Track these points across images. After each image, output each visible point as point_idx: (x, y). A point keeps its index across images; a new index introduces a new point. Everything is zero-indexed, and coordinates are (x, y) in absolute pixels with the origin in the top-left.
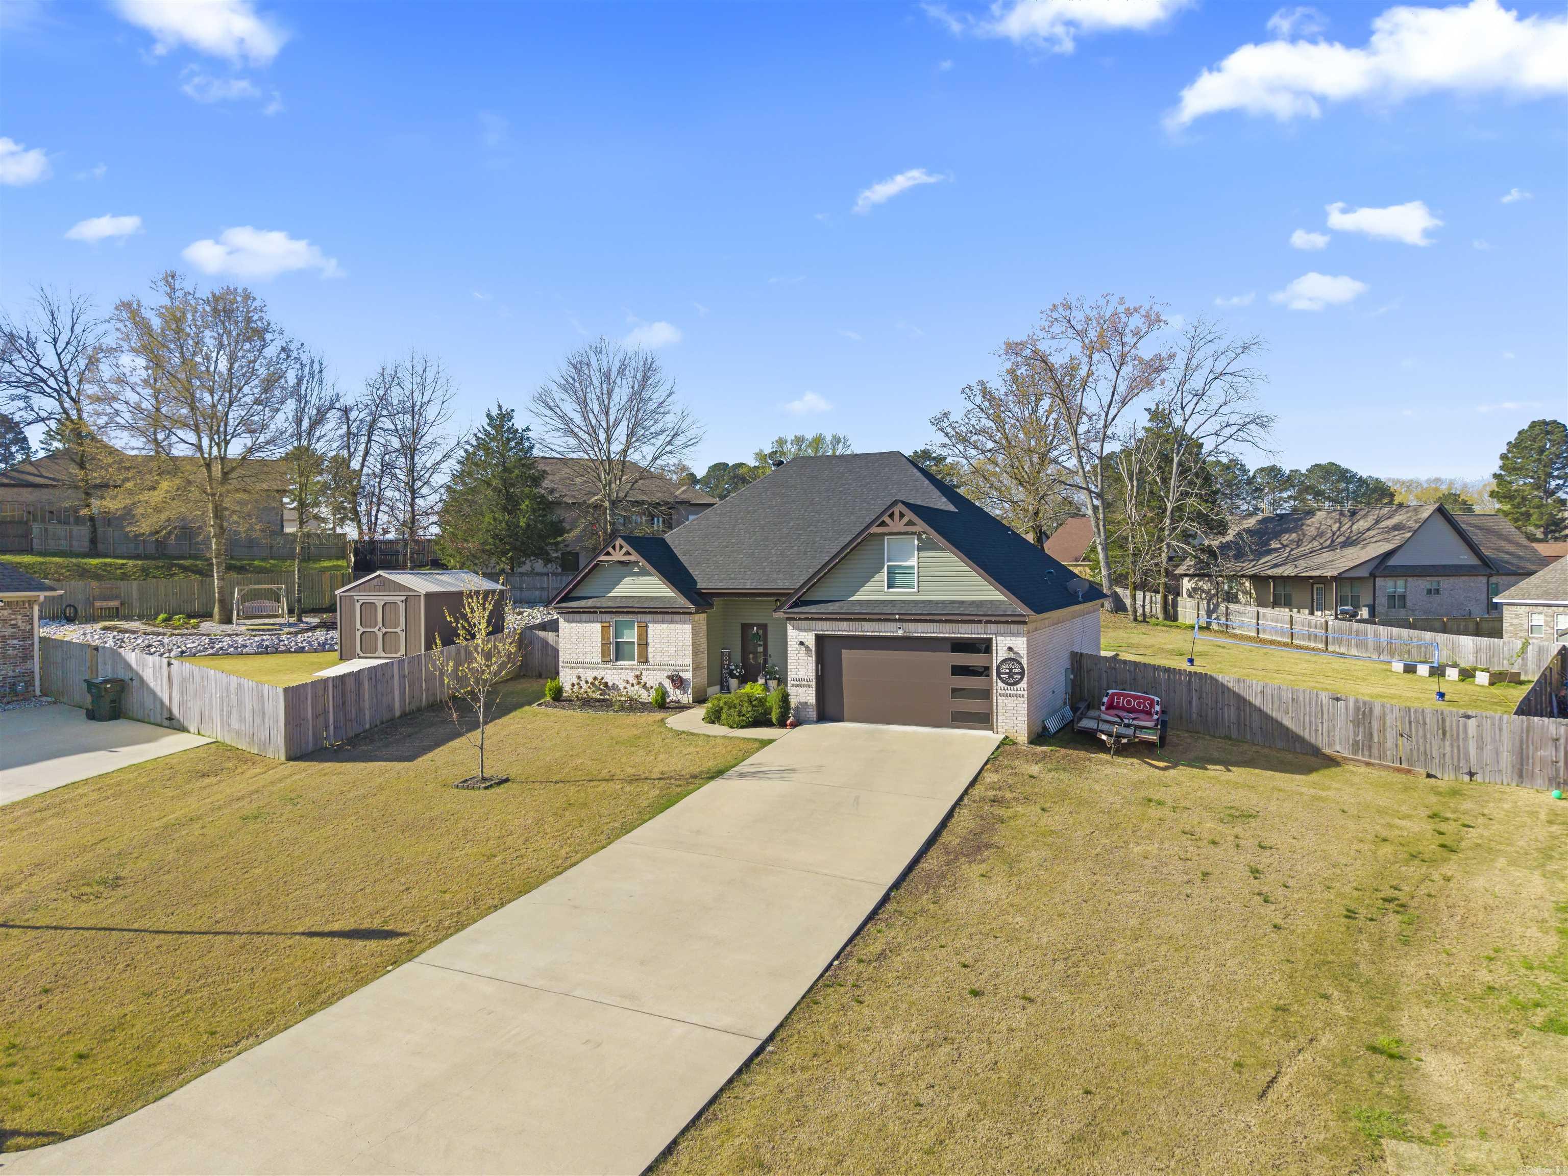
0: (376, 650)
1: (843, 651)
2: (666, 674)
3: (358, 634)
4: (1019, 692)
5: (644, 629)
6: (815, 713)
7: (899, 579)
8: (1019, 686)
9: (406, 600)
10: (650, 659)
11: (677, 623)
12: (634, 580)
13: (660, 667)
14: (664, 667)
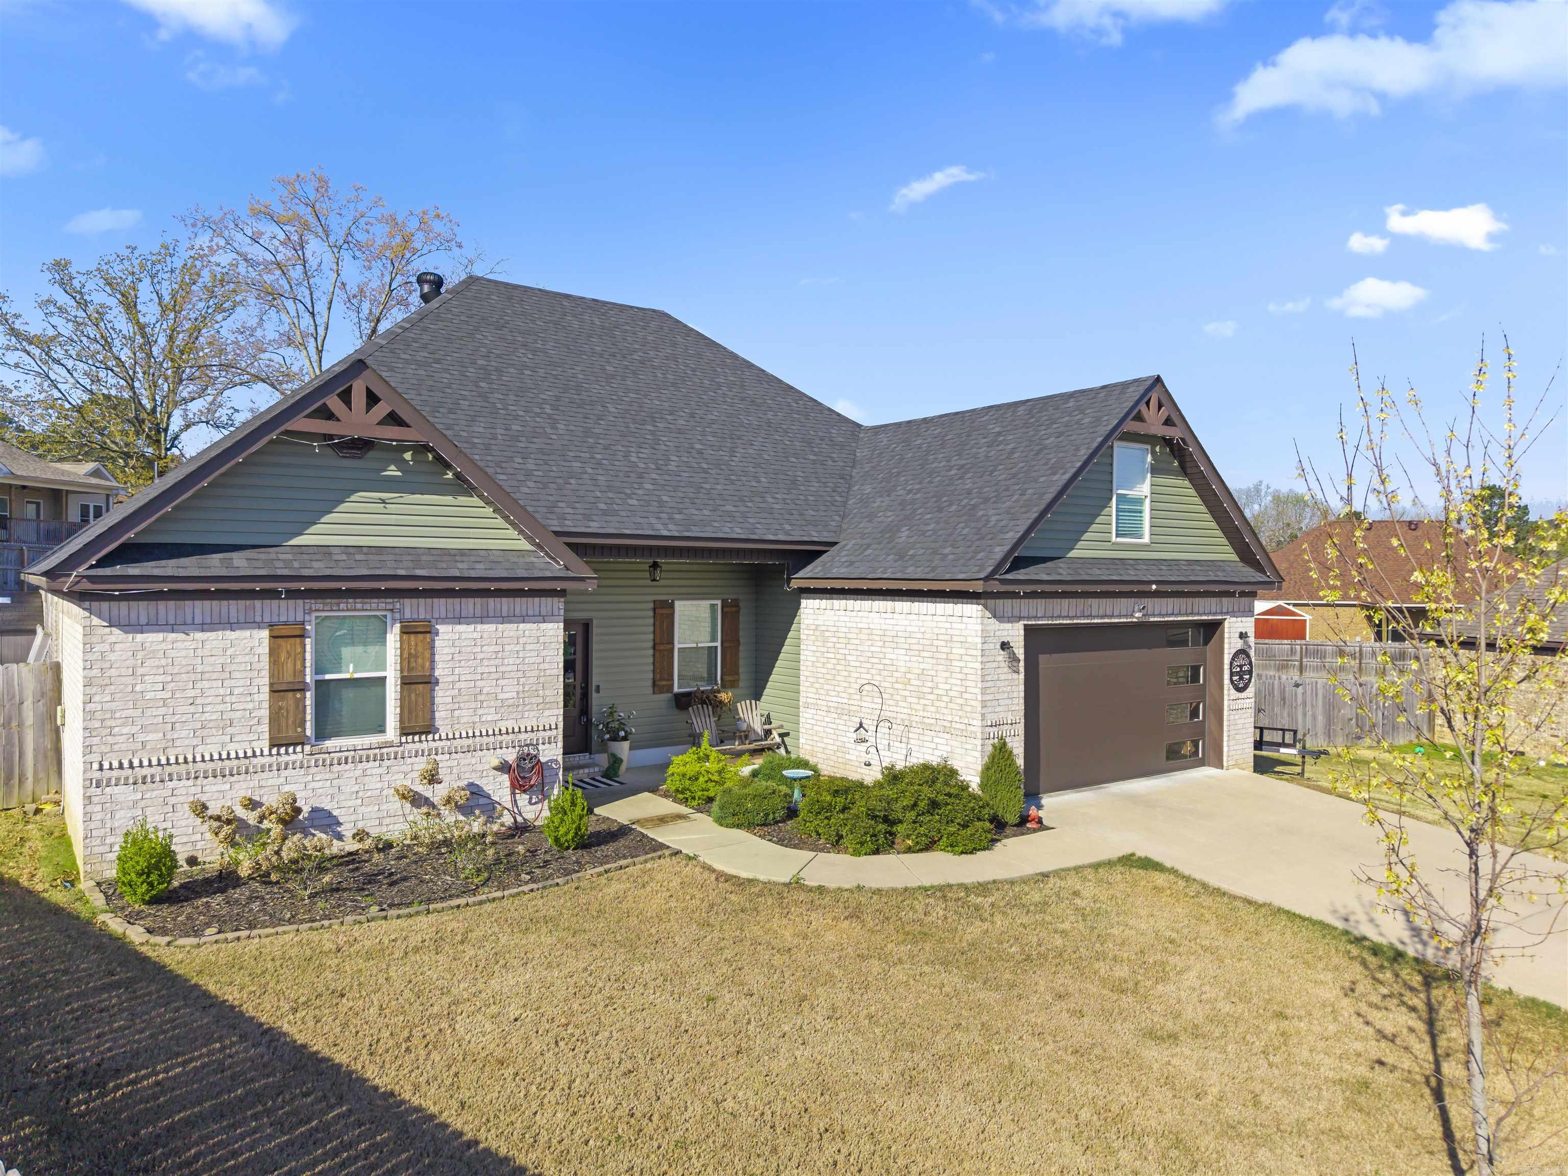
2: (493, 758)
4: (1248, 701)
5: (422, 635)
7: (1124, 521)
8: (1247, 694)
10: (438, 723)
11: (524, 619)
12: (383, 502)
13: (470, 741)
14: (485, 740)
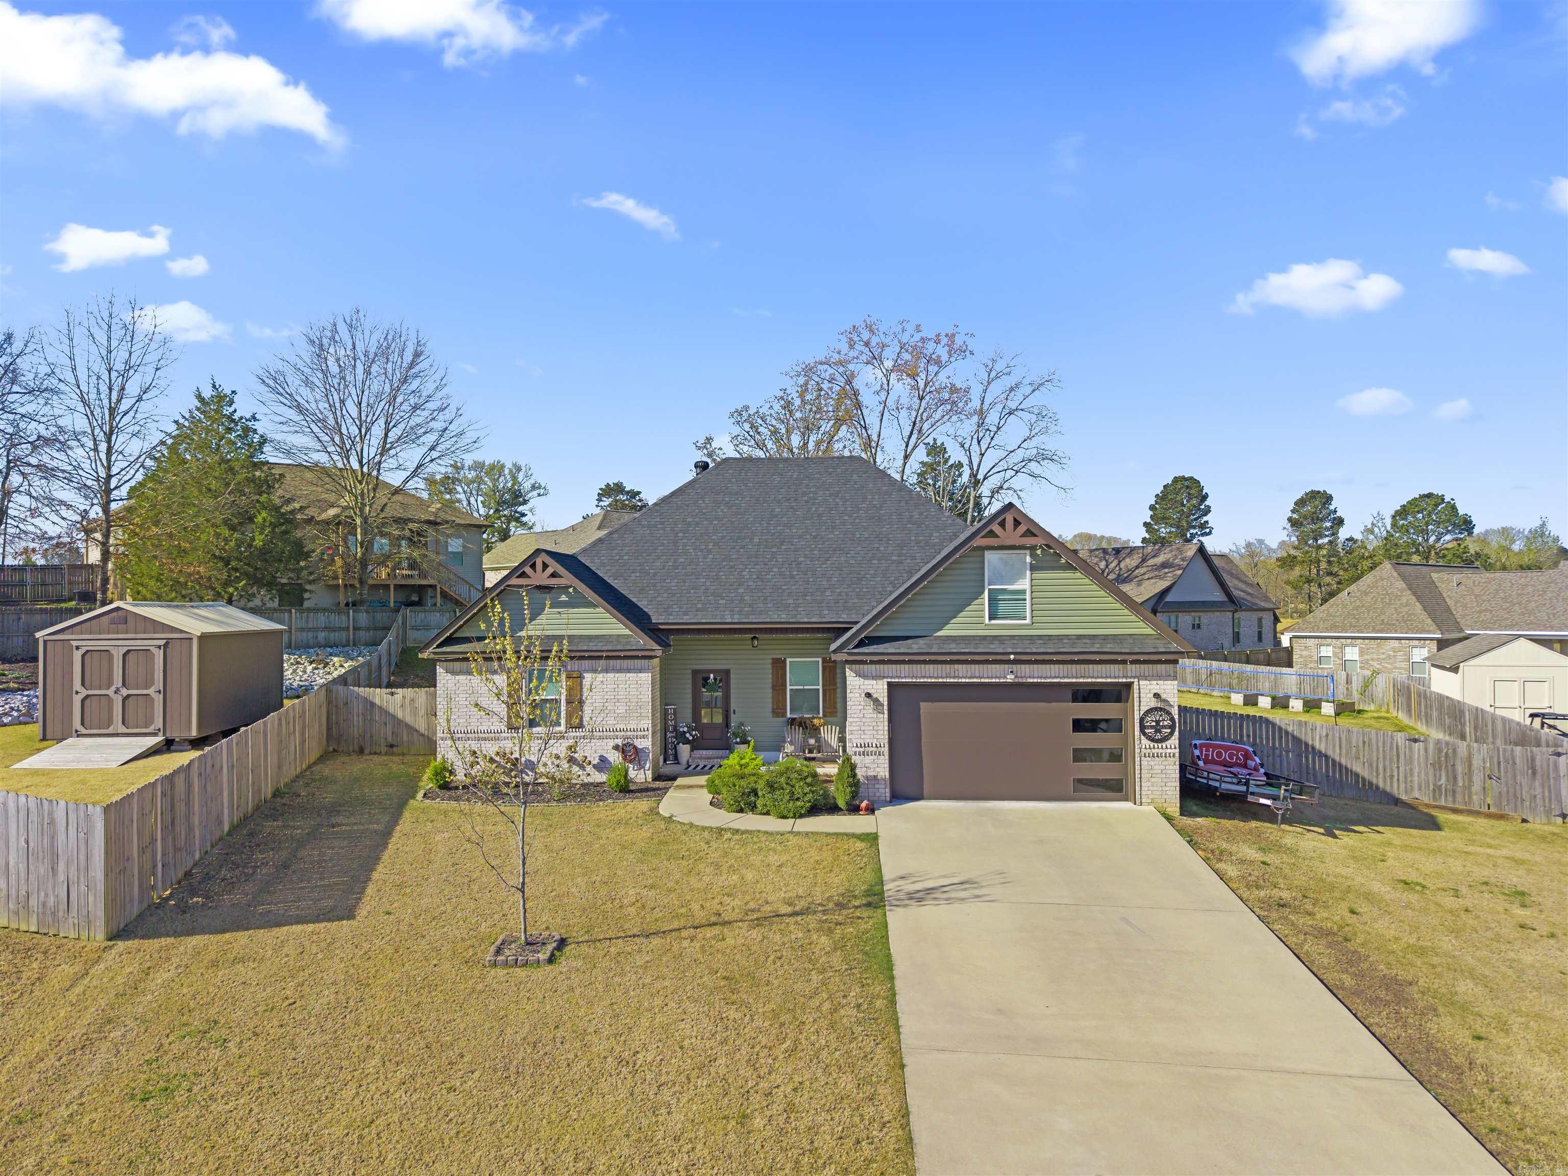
0: (110, 723)
1: (922, 705)
2: (612, 743)
3: (77, 700)
4: (1169, 751)
5: (576, 678)
6: (888, 790)
7: (1002, 607)
8: (1168, 743)
9: (166, 645)
10: (585, 723)
11: (629, 671)
12: (559, 613)
13: (601, 734)
14: (609, 734)
